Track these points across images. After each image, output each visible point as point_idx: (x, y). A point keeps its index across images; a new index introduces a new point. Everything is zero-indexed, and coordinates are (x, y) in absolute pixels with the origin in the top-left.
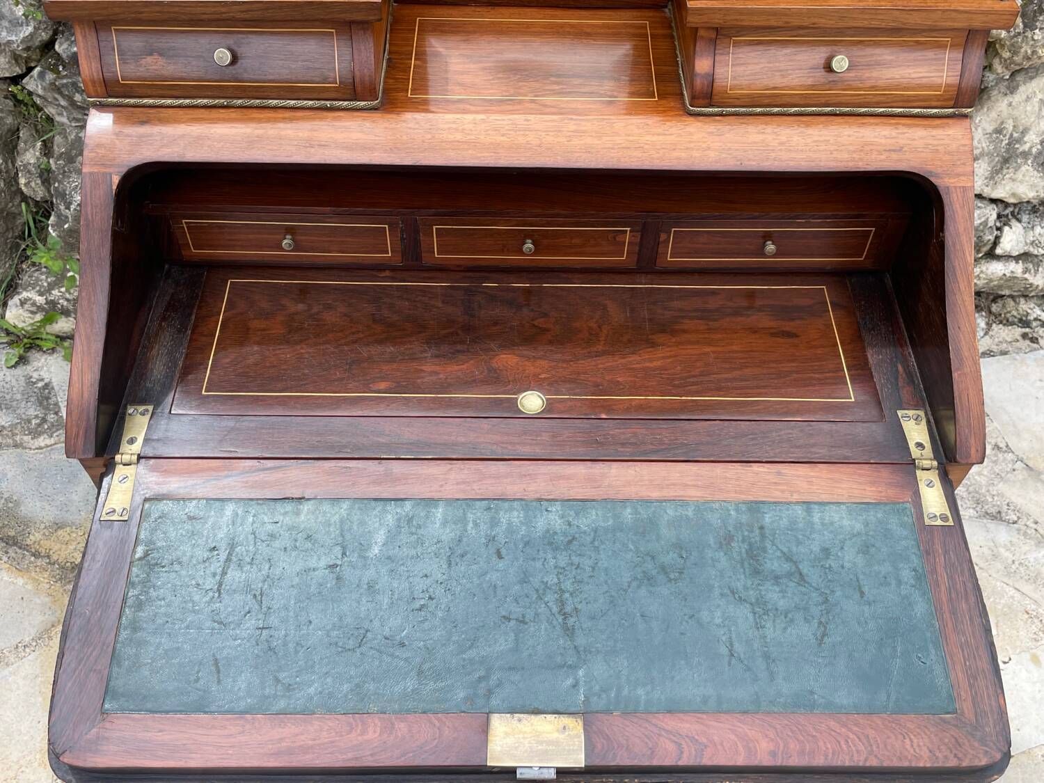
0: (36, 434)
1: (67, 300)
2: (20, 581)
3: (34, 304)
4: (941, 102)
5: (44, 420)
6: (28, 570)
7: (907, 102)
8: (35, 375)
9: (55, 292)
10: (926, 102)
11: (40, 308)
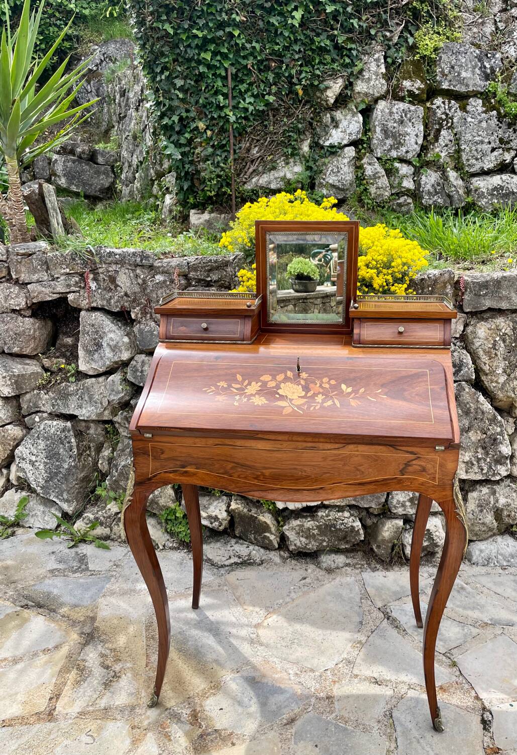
0: (75, 572)
1: (104, 517)
2: (53, 625)
3: (89, 519)
4: (439, 344)
5: (80, 567)
6: (57, 621)
7: (427, 343)
8: (80, 552)
9: (100, 513)
10: (433, 344)
11: (91, 521)
